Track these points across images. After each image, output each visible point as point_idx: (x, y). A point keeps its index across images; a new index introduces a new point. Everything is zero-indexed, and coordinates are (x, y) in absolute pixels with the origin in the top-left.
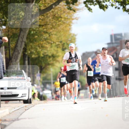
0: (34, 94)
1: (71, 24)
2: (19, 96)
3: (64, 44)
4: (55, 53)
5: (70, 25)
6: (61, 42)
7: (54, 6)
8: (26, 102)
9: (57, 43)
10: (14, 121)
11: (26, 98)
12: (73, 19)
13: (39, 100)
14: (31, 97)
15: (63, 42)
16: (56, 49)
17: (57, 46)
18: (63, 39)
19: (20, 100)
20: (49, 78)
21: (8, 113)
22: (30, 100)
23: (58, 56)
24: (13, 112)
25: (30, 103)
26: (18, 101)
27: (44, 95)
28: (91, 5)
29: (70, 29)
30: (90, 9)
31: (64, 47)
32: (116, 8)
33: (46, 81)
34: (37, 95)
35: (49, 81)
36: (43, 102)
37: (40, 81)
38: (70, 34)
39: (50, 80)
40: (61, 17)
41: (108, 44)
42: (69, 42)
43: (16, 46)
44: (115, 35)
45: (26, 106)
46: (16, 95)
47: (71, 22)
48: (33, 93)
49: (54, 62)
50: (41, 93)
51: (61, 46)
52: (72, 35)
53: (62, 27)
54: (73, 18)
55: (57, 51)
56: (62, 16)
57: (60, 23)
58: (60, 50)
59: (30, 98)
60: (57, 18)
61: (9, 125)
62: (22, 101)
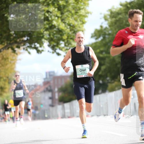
4: (3, 86)
5: (14, 64)
6: (8, 77)
7: (2, 50)
9: (5, 78)
16: (4, 82)
17: (5, 80)
18: (10, 75)
23: (5, 88)
29: (15, 67)
30: (29, 53)
32: (48, 51)
41: (44, 79)
44: (49, 72)
47: (15, 62)
49: (3, 93)
53: (9, 66)
55: (5, 85)
56: (9, 57)
57: (7, 63)
58: (7, 83)
60: (5, 59)
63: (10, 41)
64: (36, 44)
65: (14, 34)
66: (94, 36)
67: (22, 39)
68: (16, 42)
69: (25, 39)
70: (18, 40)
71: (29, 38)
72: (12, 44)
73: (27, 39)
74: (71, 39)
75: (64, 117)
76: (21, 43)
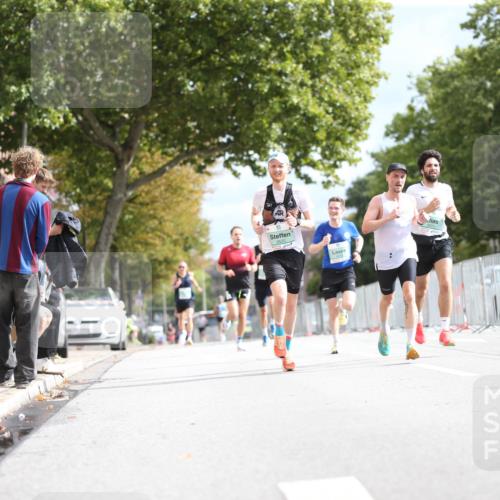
0: (132, 332)
1: (202, 202)
2: (102, 337)
3: (187, 238)
4: (170, 255)
5: (198, 204)
6: (182, 234)
7: (167, 168)
8: (115, 348)
9: (175, 237)
10: (92, 383)
11: (116, 341)
12: (204, 192)
13: (140, 343)
14: (124, 338)
15: (186, 235)
16: (172, 247)
17: (175, 243)
18: (187, 229)
19: (104, 344)
20: (158, 301)
21: (81, 368)
22: (124, 344)
24: (91, 366)
25: (124, 349)
26: (101, 346)
27: (149, 334)
28: (237, 165)
29: (198, 210)
30: (235, 174)
31: (187, 245)
33: (155, 308)
34: (136, 334)
35: (160, 308)
36: (147, 347)
37: (142, 308)
38: (199, 220)
39: (161, 305)
40: (182, 189)
42: (196, 235)
43: (97, 243)
45: (115, 356)
46: (97, 335)
47: (200, 197)
48: (129, 330)
49: (170, 272)
50: (144, 331)
51: (181, 242)
52: (202, 222)
53: (183, 206)
54: (203, 189)
56: (184, 186)
57: (180, 199)
58: (179, 249)
59: (123, 340)
60: (174, 189)
61: (82, 391)
62: (108, 347)
63: (189, 145)
64: (251, 152)
65: (196, 127)
66: (393, 132)
67: (216, 141)
68: (202, 148)
69: (223, 140)
70: (208, 144)
71: (232, 138)
72: (193, 152)
73: (229, 140)
74: (338, 139)
75: (319, 330)
76: (214, 150)
